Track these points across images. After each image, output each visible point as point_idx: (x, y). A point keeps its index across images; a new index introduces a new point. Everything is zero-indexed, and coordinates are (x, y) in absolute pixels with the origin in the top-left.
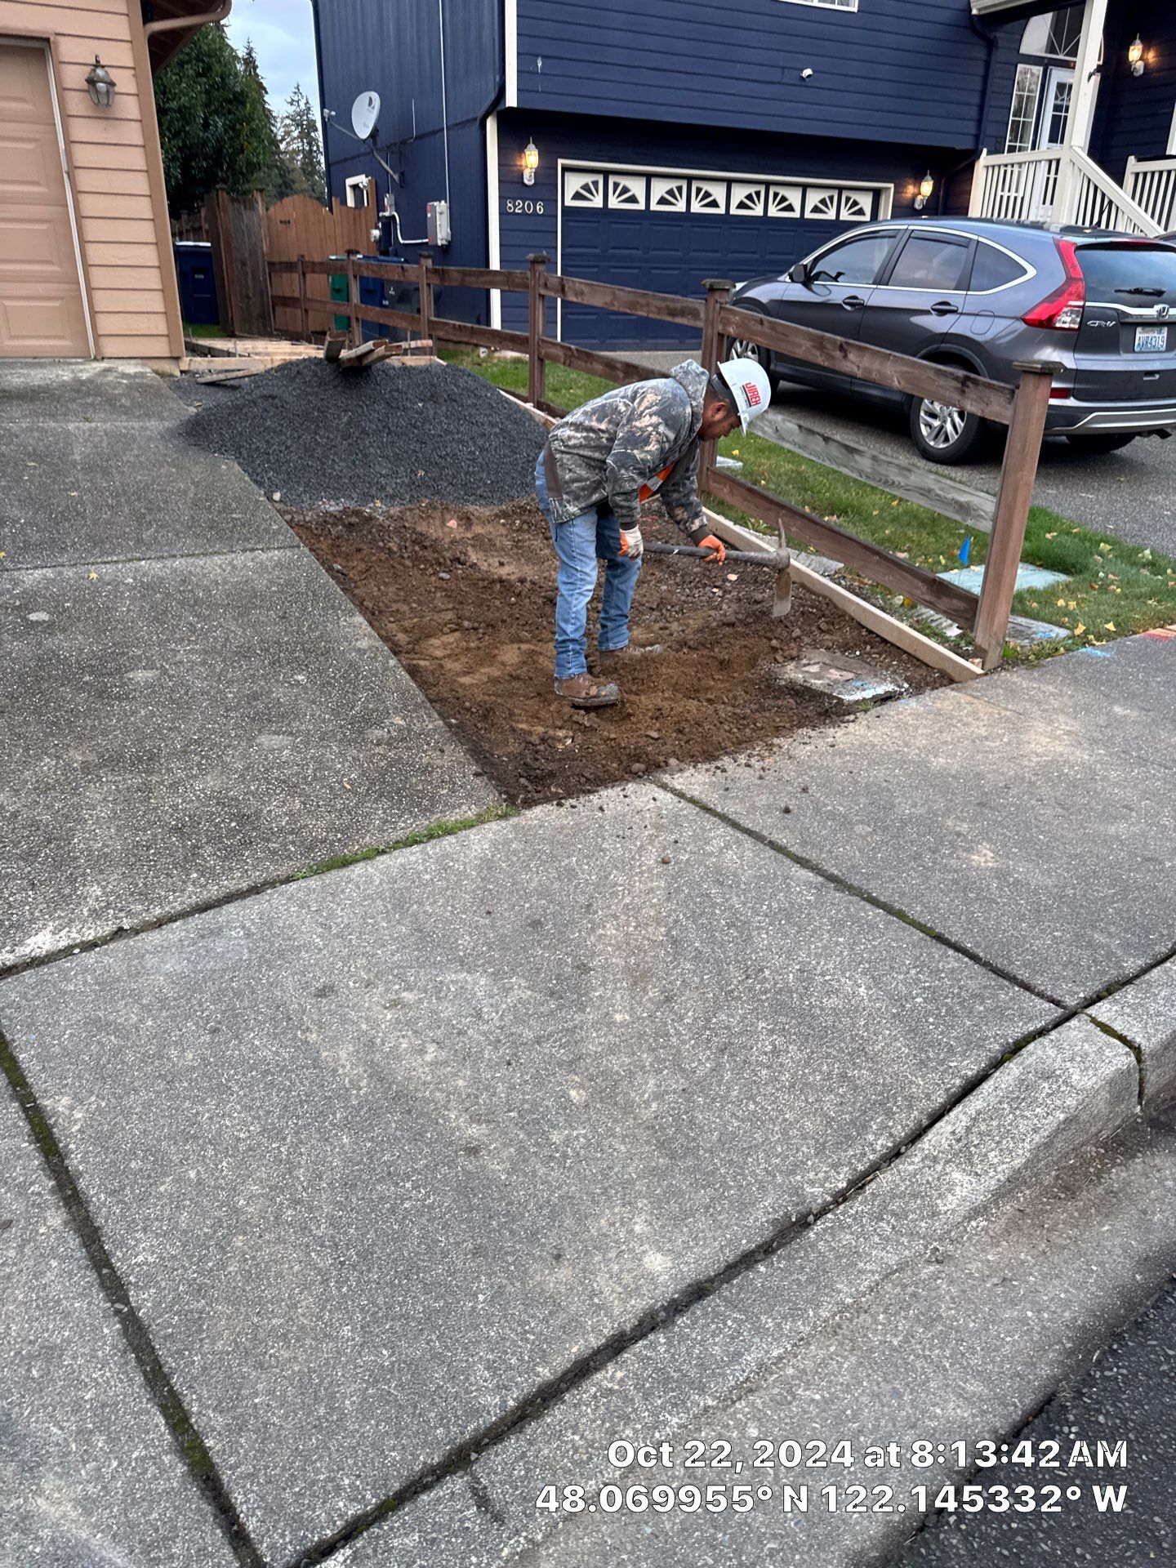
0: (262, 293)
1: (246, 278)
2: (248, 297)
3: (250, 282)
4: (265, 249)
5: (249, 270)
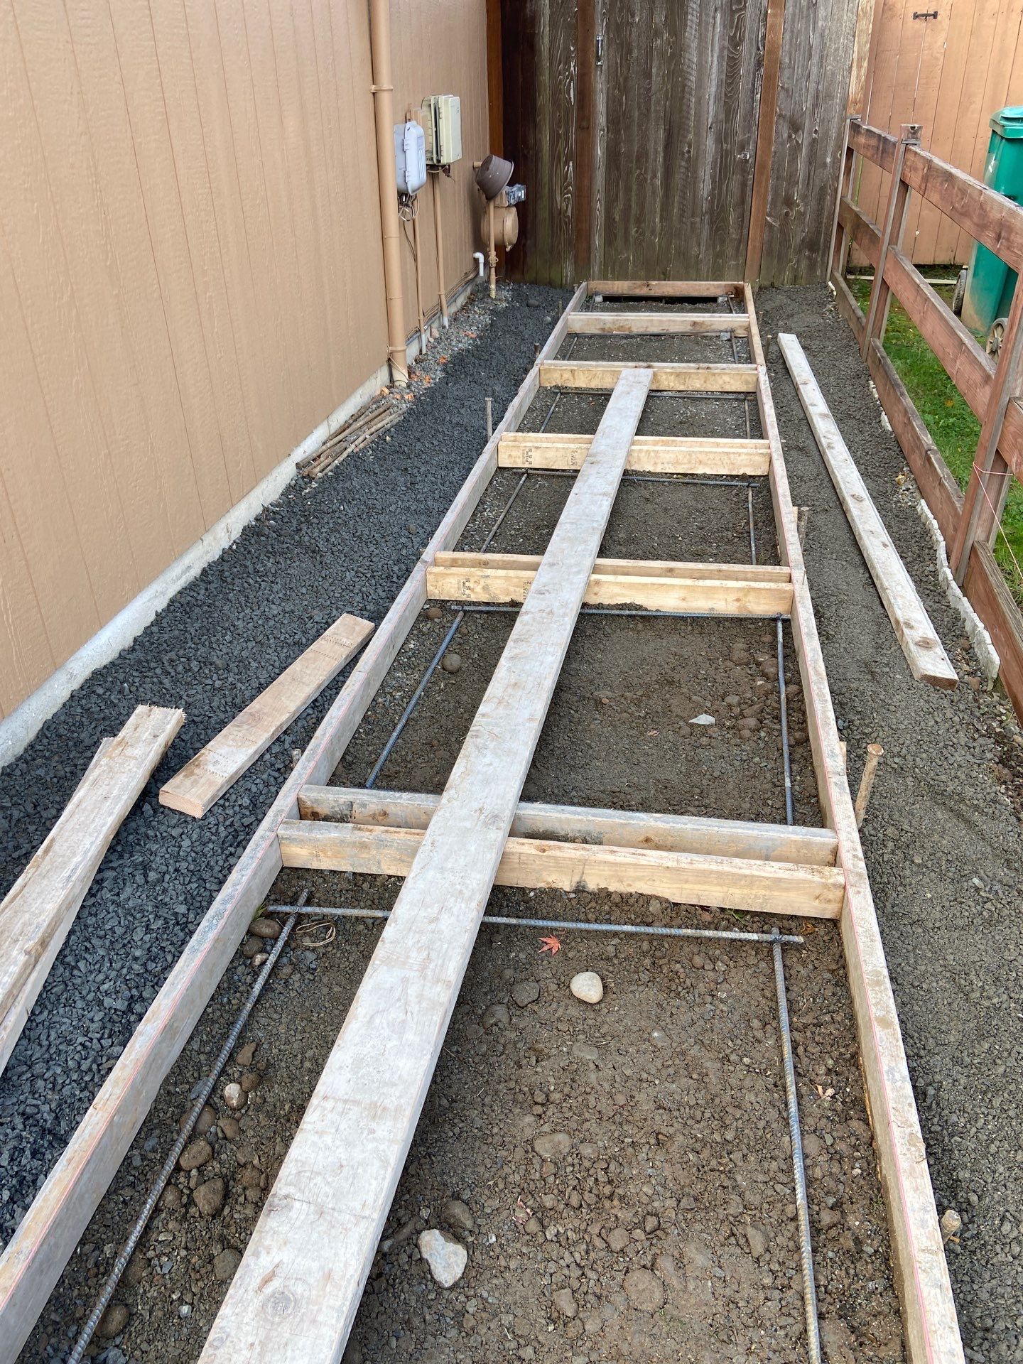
0: (823, 193)
1: (793, 160)
2: (789, 202)
3: (801, 166)
4: (854, 88)
5: (804, 139)
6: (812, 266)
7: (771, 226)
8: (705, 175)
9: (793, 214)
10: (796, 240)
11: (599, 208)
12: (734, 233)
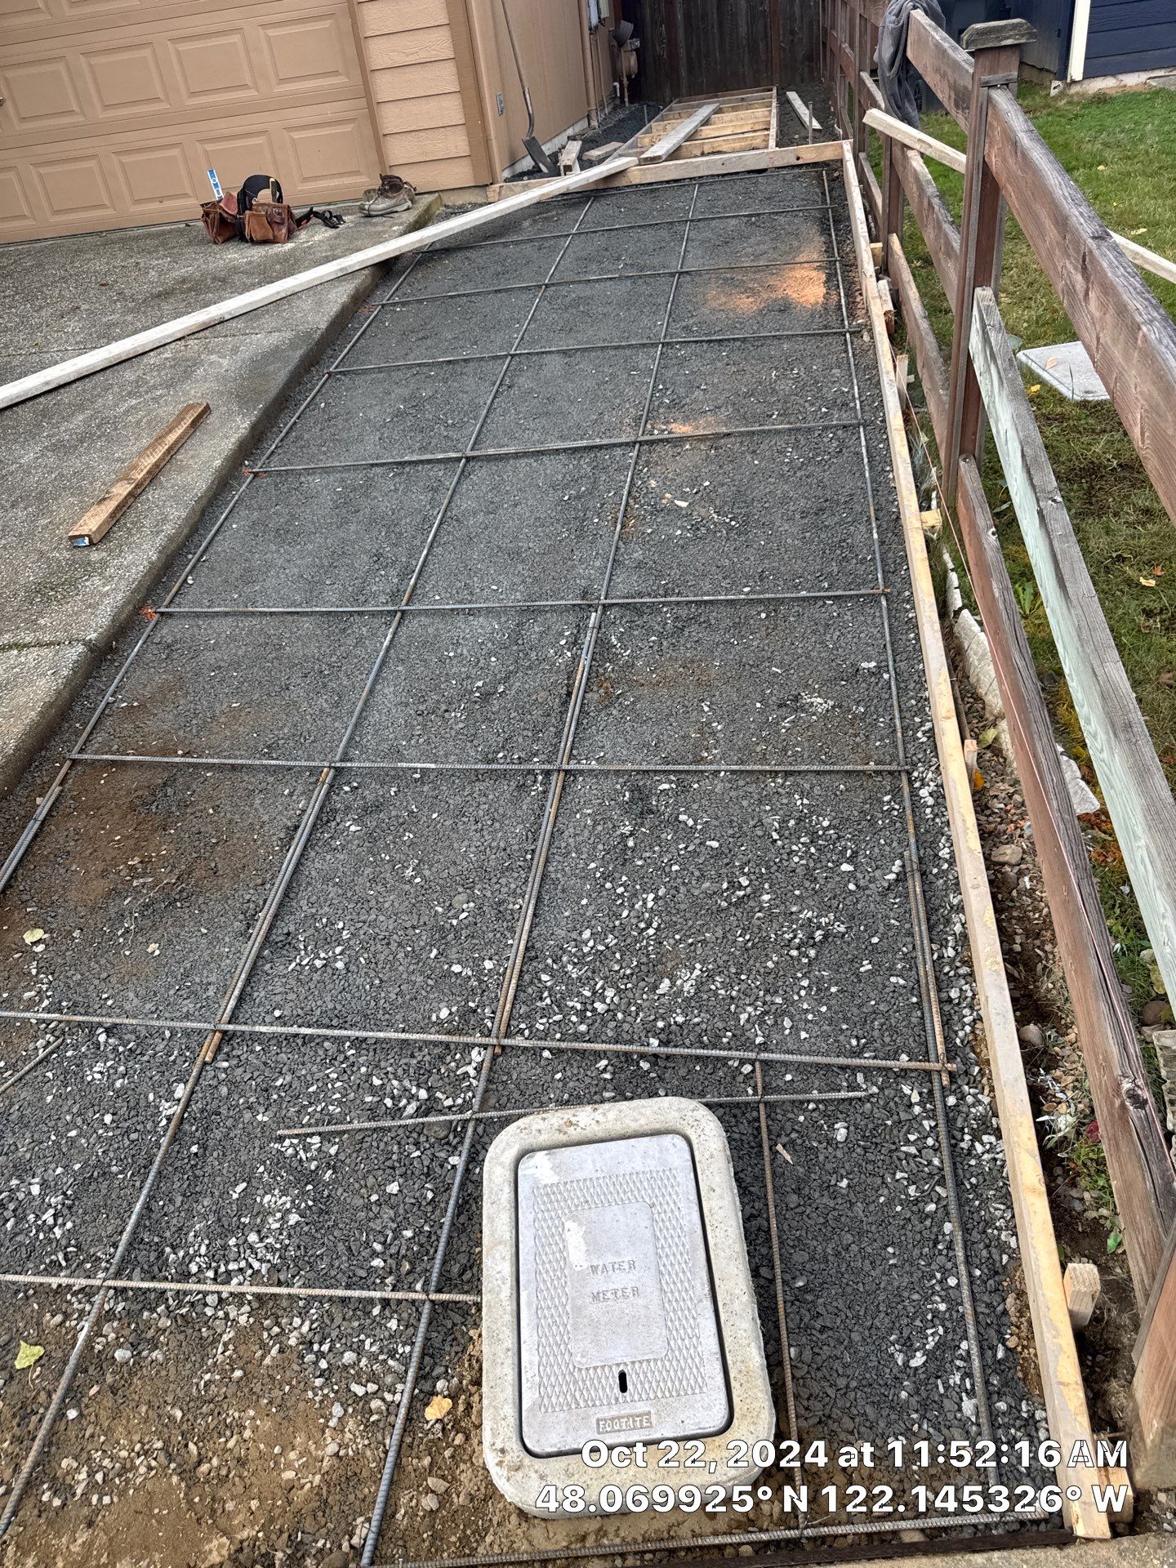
0: (811, 24)
2: (793, 33)
3: (797, 10)
6: (811, 71)
7: (785, 49)
8: (742, 22)
9: (796, 40)
10: (800, 56)
11: (682, 52)
12: (763, 57)
